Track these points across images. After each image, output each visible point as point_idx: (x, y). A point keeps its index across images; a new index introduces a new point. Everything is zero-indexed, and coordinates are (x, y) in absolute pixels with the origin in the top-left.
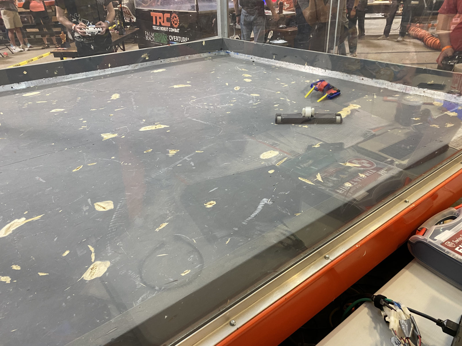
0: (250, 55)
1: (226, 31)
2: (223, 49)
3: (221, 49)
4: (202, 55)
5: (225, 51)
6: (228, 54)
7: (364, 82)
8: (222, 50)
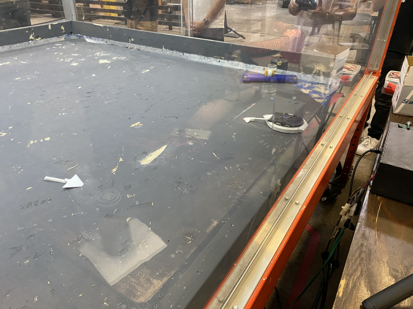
0: (104, 38)
1: (74, 13)
2: (73, 32)
3: (71, 33)
4: (49, 39)
5: (76, 35)
6: (80, 38)
7: (221, 64)
8: (73, 34)
